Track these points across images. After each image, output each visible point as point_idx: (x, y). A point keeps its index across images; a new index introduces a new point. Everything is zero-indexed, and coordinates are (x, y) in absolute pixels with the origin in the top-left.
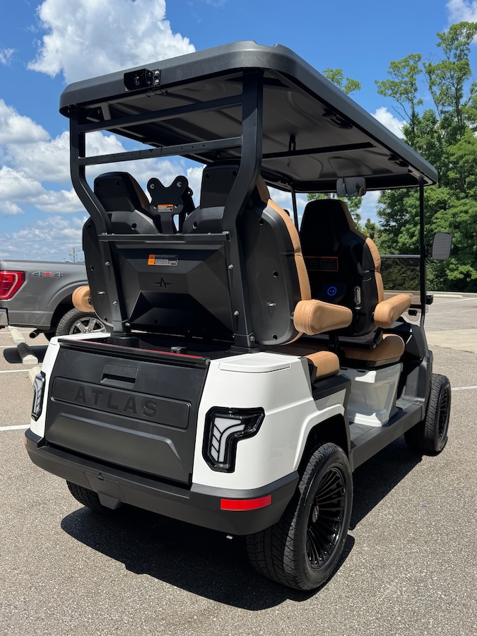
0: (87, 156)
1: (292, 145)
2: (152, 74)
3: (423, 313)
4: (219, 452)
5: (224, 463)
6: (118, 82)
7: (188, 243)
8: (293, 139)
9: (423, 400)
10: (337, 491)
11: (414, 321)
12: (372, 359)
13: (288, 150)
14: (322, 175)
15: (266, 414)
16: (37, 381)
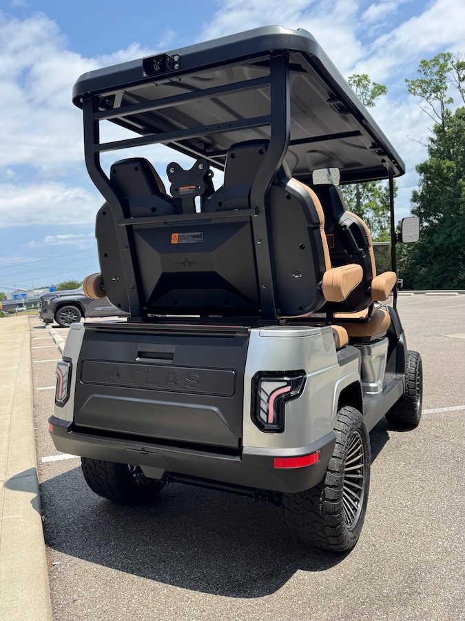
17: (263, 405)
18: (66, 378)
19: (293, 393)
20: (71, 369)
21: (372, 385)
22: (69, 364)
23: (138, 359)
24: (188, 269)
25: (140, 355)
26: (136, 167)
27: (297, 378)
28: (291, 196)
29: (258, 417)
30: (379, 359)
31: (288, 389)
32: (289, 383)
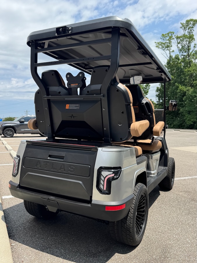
17: (102, 182)
18: (17, 164)
19: (115, 177)
20: (19, 160)
21: (152, 172)
22: (19, 158)
23: (49, 158)
24: (73, 119)
25: (50, 156)
26: (53, 74)
27: (117, 170)
28: (119, 90)
29: (99, 187)
30: (156, 161)
31: (113, 175)
32: (114, 172)
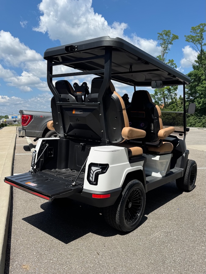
0: (53, 74)
1: (131, 69)
2: (75, 47)
3: (185, 135)
4: (92, 178)
5: (94, 182)
6: (63, 49)
7: (86, 106)
8: (131, 67)
9: (183, 169)
10: (139, 198)
11: (181, 138)
12: (158, 151)
13: (129, 71)
14: (146, 80)
15: (110, 166)
16: (33, 153)
